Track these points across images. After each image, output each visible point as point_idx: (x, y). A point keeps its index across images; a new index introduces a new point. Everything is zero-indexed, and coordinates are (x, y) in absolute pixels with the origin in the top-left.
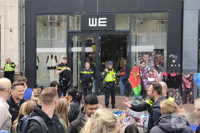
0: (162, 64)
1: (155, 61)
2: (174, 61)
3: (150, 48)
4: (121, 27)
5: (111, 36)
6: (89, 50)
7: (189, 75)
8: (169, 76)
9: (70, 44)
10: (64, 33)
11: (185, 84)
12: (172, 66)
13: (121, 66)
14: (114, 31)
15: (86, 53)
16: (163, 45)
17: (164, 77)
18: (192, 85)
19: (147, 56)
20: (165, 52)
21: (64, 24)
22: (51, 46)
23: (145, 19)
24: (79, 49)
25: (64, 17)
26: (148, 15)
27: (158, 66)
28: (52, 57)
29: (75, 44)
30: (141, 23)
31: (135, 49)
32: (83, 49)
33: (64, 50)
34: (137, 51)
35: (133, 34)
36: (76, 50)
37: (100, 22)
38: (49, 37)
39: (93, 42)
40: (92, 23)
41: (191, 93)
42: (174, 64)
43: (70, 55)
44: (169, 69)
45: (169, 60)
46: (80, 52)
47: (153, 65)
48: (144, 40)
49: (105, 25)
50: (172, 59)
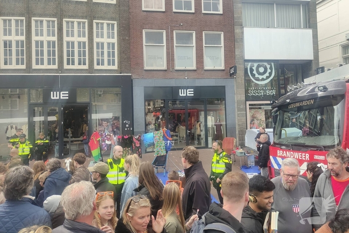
0: (118, 128)
1: (112, 126)
2: (127, 126)
3: (109, 115)
4: (82, 99)
5: (73, 107)
6: (53, 118)
7: (138, 136)
8: (123, 138)
9: (32, 114)
10: (26, 103)
11: (135, 143)
12: (126, 129)
13: (84, 131)
14: (75, 102)
15: (49, 121)
16: (119, 114)
17: (119, 139)
18: (140, 144)
19: (106, 122)
21: (26, 97)
22: (11, 117)
23: (105, 93)
24: (42, 118)
25: (26, 90)
26: (106, 89)
27: (115, 130)
28: (12, 127)
29: (37, 113)
30: (100, 95)
31: (95, 117)
32: (46, 119)
33: (26, 120)
34: (97, 118)
35: (94, 104)
36: (38, 119)
38: (10, 108)
39: (57, 111)
40: (54, 96)
41: (140, 150)
42: (127, 128)
43: (31, 125)
44: (124, 133)
45: (124, 125)
46: (43, 121)
47: (111, 129)
48: (105, 108)
50: (126, 124)
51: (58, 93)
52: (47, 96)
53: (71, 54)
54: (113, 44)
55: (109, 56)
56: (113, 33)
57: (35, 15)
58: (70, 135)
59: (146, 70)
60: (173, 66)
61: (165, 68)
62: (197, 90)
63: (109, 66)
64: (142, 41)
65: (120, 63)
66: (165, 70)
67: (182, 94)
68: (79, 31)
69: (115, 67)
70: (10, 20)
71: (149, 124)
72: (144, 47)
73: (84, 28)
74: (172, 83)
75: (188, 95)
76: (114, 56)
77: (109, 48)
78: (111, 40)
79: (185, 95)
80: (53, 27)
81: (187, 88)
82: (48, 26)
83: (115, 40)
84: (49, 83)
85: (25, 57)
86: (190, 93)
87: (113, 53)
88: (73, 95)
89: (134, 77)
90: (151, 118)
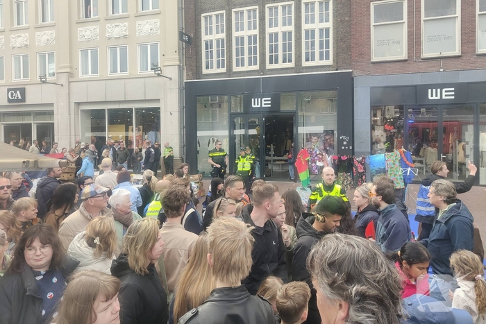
0: (331, 146)
1: (324, 144)
2: (345, 143)
3: (320, 129)
4: (286, 107)
5: (275, 117)
6: (253, 132)
7: (361, 158)
8: (339, 159)
9: (232, 126)
10: (226, 114)
11: (357, 167)
12: (343, 148)
13: (288, 149)
14: (279, 111)
15: (250, 135)
16: (333, 126)
17: (334, 160)
18: (365, 169)
19: (315, 138)
20: (335, 132)
21: (225, 105)
22: (213, 129)
23: (314, 98)
24: (242, 132)
25: (226, 97)
26: (316, 93)
27: (328, 148)
28: (213, 140)
29: (238, 126)
30: (309, 102)
31: (302, 130)
32: (247, 132)
33: (226, 133)
34: (305, 132)
35: (300, 114)
36: (239, 132)
37: (263, 102)
38: (210, 119)
39: (257, 123)
40: (256, 103)
41: (364, 177)
42: (345, 146)
43: (232, 138)
44: (340, 152)
45: (340, 142)
46: (243, 135)
47: (323, 147)
48: (313, 119)
49: (270, 106)
50: (343, 140)
51: (259, 99)
52: (247, 104)
53: (274, 49)
54: (327, 30)
55: (321, 47)
56: (327, 15)
57: (235, 6)
58: (272, 153)
59: (374, 63)
60: (419, 51)
61: (404, 56)
62: (461, 88)
63: (321, 61)
64: (369, 19)
65: (337, 55)
66: (405, 61)
67: (433, 96)
68: (284, 18)
69: (330, 62)
70: (211, 16)
71: (377, 142)
72: (372, 28)
73: (290, 13)
74: (417, 80)
75: (444, 97)
76: (328, 47)
77: (321, 36)
78: (324, 25)
79: (439, 98)
80: (255, 17)
81: (442, 86)
82: (249, 17)
83: (329, 25)
84: (249, 89)
85: (225, 58)
86: (447, 94)
87: (327, 42)
88: (276, 102)
89: (355, 74)
90: (380, 133)
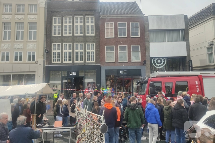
4: (81, 75)
5: (77, 78)
9: (62, 80)
10: (61, 77)
14: (79, 76)
16: (95, 81)
20: (96, 83)
25: (61, 71)
28: (55, 86)
33: (60, 82)
35: (85, 77)
40: (71, 74)
42: (98, 87)
43: (62, 84)
50: (98, 85)
51: (72, 72)
52: (68, 74)
53: (77, 56)
54: (93, 52)
55: (92, 57)
56: (93, 48)
57: (64, 42)
58: (75, 88)
59: (106, 63)
60: (118, 60)
61: (114, 61)
62: (128, 71)
63: (92, 61)
64: (105, 50)
65: (96, 60)
66: (114, 63)
67: (122, 72)
68: (80, 48)
69: (94, 62)
70: (56, 45)
71: (108, 85)
72: (106, 53)
73: (82, 46)
74: (118, 68)
76: (93, 57)
77: (92, 54)
78: (93, 51)
80: (71, 46)
81: (124, 70)
82: (69, 46)
83: (94, 51)
84: (69, 69)
85: (60, 58)
86: (125, 72)
87: (93, 56)
88: (77, 73)
89: (101, 66)
90: (109, 83)
